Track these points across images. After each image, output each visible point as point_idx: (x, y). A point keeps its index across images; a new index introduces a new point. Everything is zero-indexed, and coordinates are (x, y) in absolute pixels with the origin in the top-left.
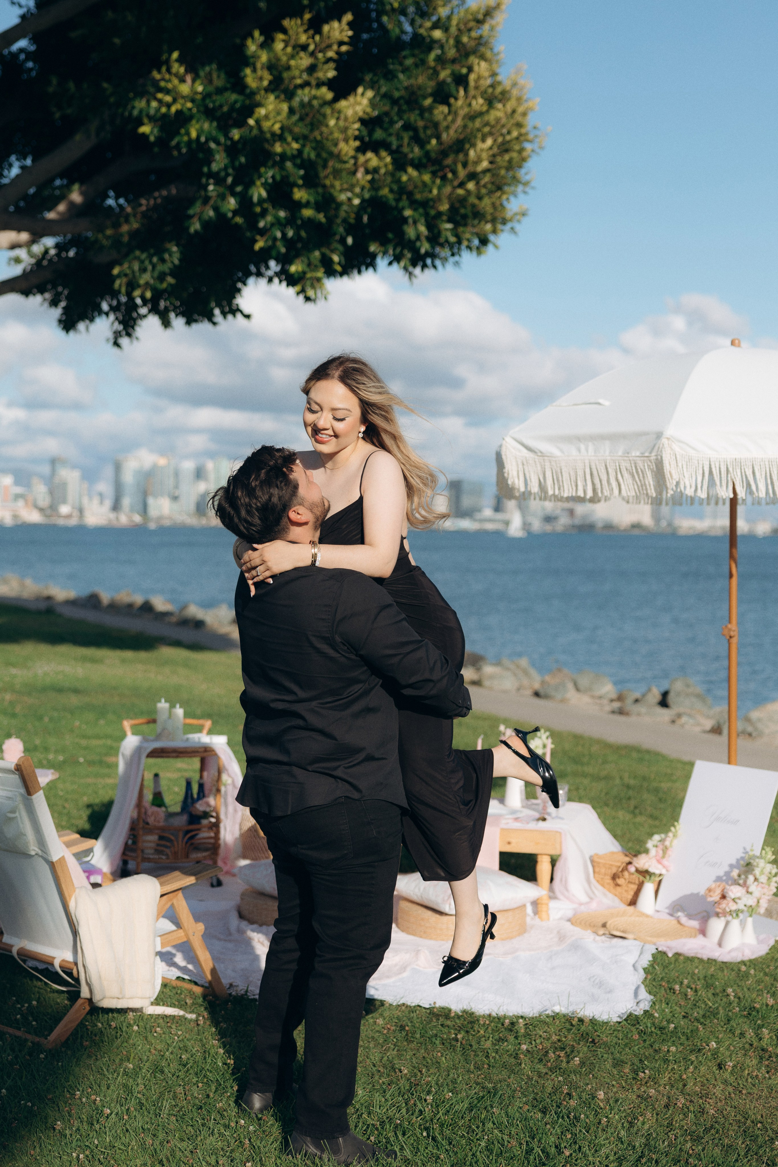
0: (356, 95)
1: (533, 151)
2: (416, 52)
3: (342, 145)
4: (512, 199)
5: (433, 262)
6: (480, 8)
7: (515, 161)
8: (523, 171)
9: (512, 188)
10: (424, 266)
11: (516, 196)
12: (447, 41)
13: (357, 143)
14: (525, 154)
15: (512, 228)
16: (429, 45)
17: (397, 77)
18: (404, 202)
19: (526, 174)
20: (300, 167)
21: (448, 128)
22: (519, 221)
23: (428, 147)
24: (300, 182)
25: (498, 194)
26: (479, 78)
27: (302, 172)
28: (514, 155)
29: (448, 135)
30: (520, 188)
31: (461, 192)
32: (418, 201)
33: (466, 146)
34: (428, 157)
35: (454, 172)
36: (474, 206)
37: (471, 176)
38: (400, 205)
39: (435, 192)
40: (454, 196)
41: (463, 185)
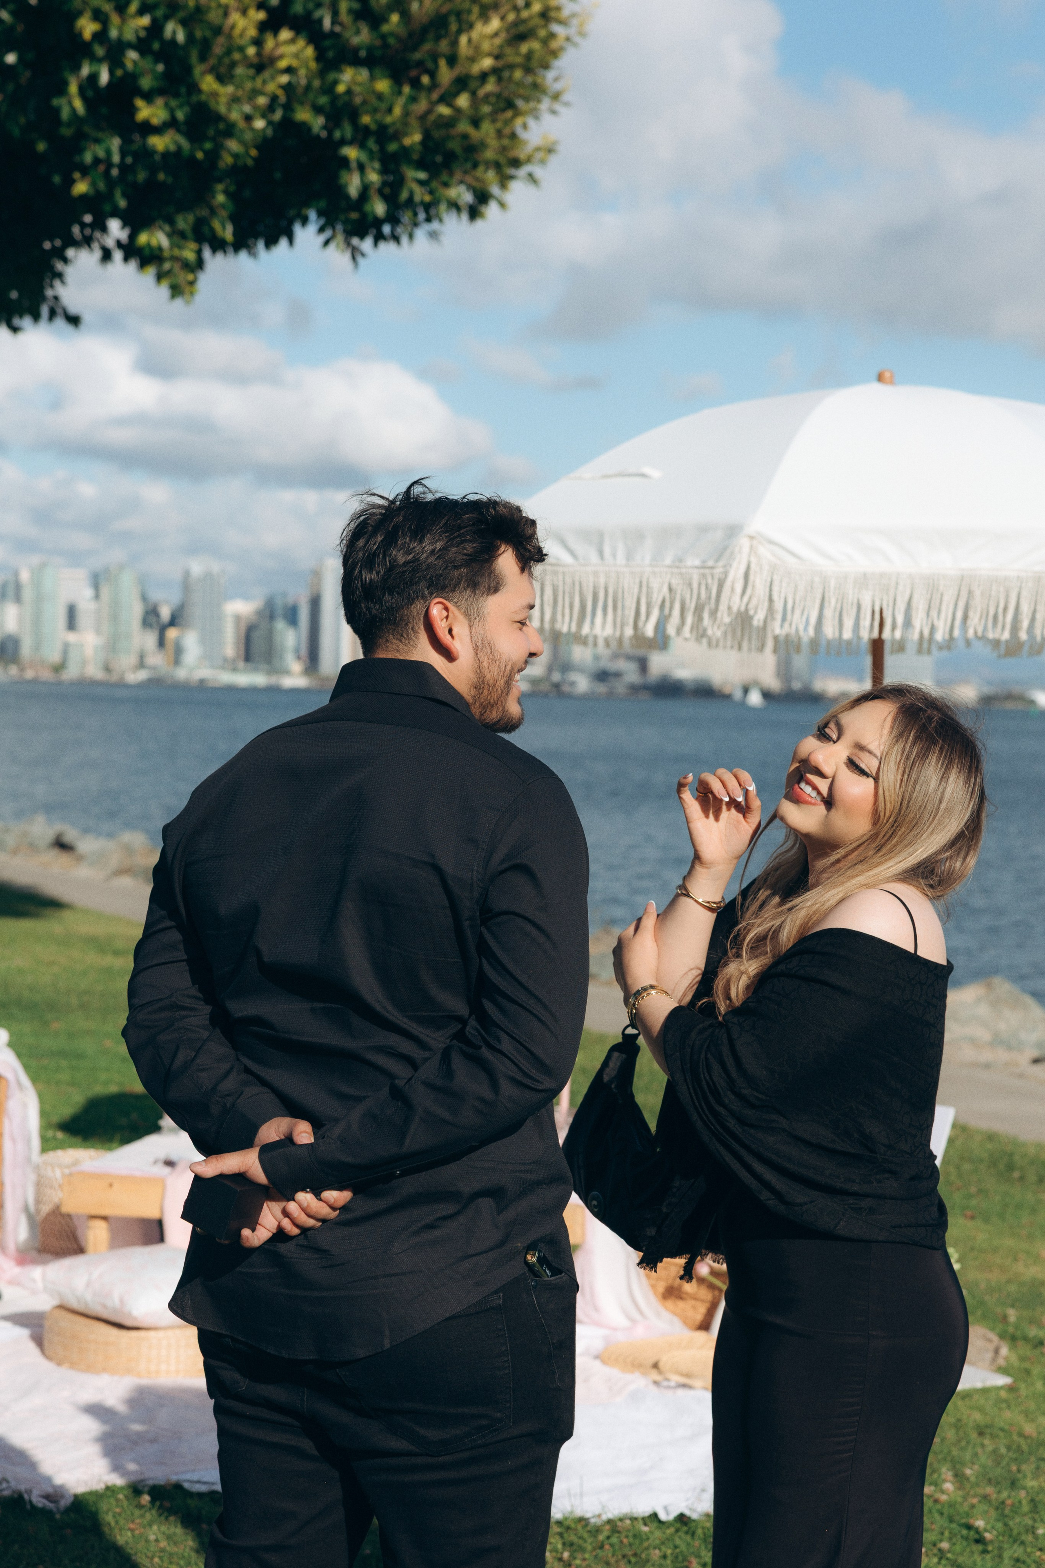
1: (568, 39)
3: (235, 17)
4: (531, 122)
5: (392, 232)
7: (536, 56)
8: (550, 75)
9: (532, 104)
10: (379, 238)
11: (537, 118)
13: (261, 15)
14: (554, 45)
15: (530, 175)
19: (556, 79)
22: (543, 162)
23: (385, 28)
25: (509, 114)
27: (160, 68)
28: (535, 45)
30: (545, 104)
31: (444, 110)
32: (366, 128)
33: (454, 27)
34: (385, 46)
35: (433, 74)
36: (465, 137)
37: (462, 83)
38: (337, 134)
39: (397, 111)
40: (432, 118)
41: (447, 98)
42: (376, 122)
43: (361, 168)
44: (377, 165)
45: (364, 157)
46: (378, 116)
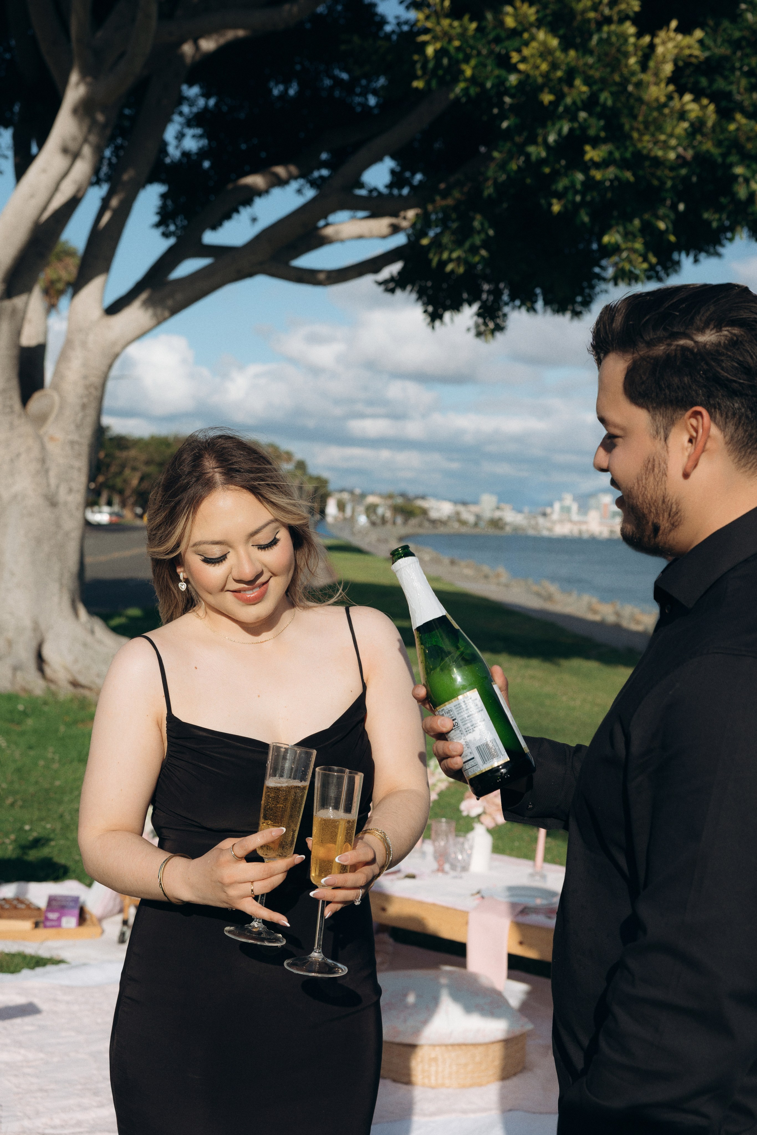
0: (668, 30)
3: (651, 89)
13: (671, 87)
18: (733, 158)
20: (600, 117)
24: (603, 134)
27: (602, 123)
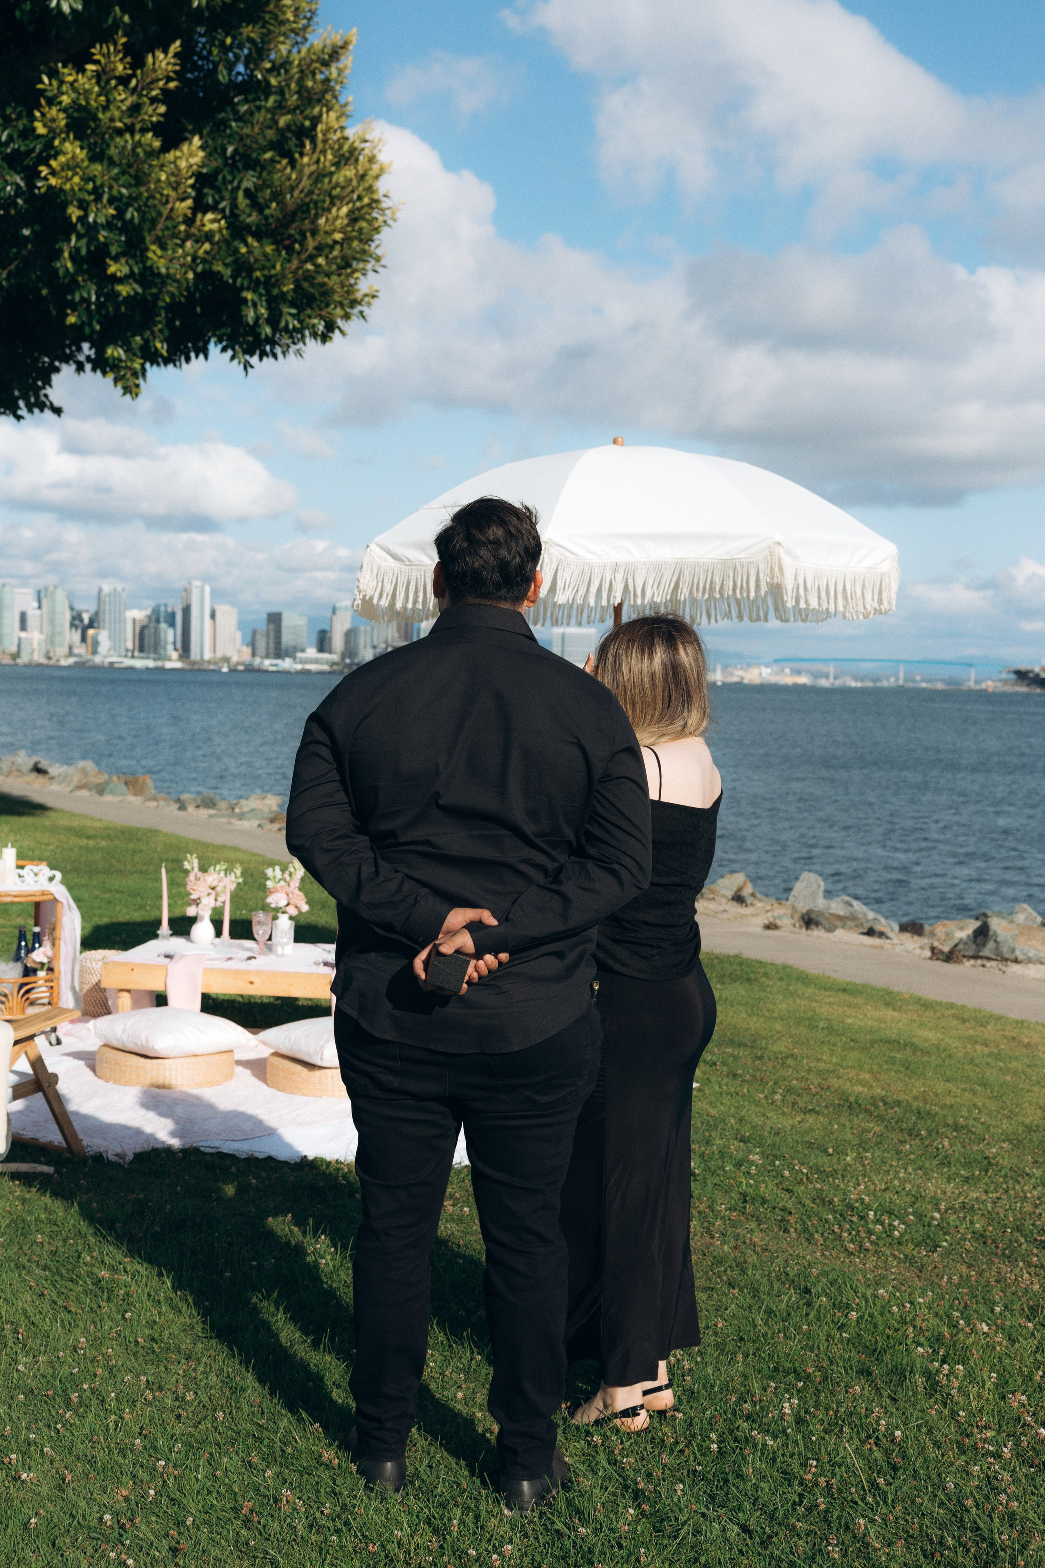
0: (190, 144)
2: (251, 97)
3: (173, 203)
4: (361, 277)
5: (272, 350)
6: (325, 47)
7: (365, 232)
8: (374, 244)
9: (362, 265)
10: (263, 355)
11: (365, 274)
12: (288, 86)
13: (192, 203)
15: (361, 313)
16: (265, 89)
17: (230, 127)
18: (243, 282)
21: (292, 189)
22: (369, 304)
23: (267, 212)
25: (348, 271)
26: (328, 130)
27: (122, 239)
28: (366, 225)
29: (292, 196)
31: (309, 266)
32: (258, 279)
33: (313, 212)
34: (268, 224)
35: (302, 243)
36: (323, 285)
37: (320, 249)
38: (238, 284)
39: (278, 267)
40: (300, 272)
41: (311, 258)
42: (265, 276)
43: (255, 305)
44: (264, 303)
45: (256, 299)
46: (266, 272)
